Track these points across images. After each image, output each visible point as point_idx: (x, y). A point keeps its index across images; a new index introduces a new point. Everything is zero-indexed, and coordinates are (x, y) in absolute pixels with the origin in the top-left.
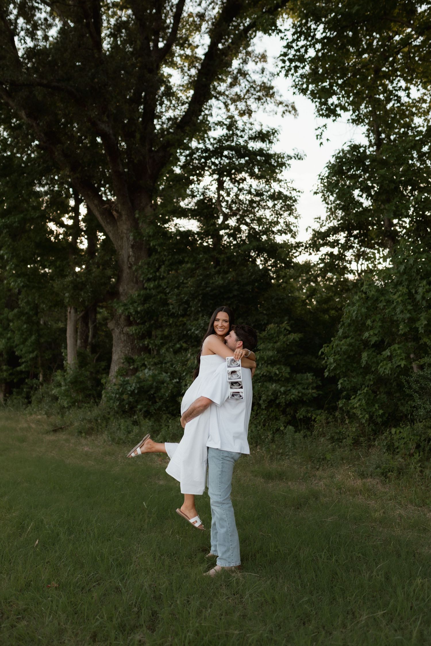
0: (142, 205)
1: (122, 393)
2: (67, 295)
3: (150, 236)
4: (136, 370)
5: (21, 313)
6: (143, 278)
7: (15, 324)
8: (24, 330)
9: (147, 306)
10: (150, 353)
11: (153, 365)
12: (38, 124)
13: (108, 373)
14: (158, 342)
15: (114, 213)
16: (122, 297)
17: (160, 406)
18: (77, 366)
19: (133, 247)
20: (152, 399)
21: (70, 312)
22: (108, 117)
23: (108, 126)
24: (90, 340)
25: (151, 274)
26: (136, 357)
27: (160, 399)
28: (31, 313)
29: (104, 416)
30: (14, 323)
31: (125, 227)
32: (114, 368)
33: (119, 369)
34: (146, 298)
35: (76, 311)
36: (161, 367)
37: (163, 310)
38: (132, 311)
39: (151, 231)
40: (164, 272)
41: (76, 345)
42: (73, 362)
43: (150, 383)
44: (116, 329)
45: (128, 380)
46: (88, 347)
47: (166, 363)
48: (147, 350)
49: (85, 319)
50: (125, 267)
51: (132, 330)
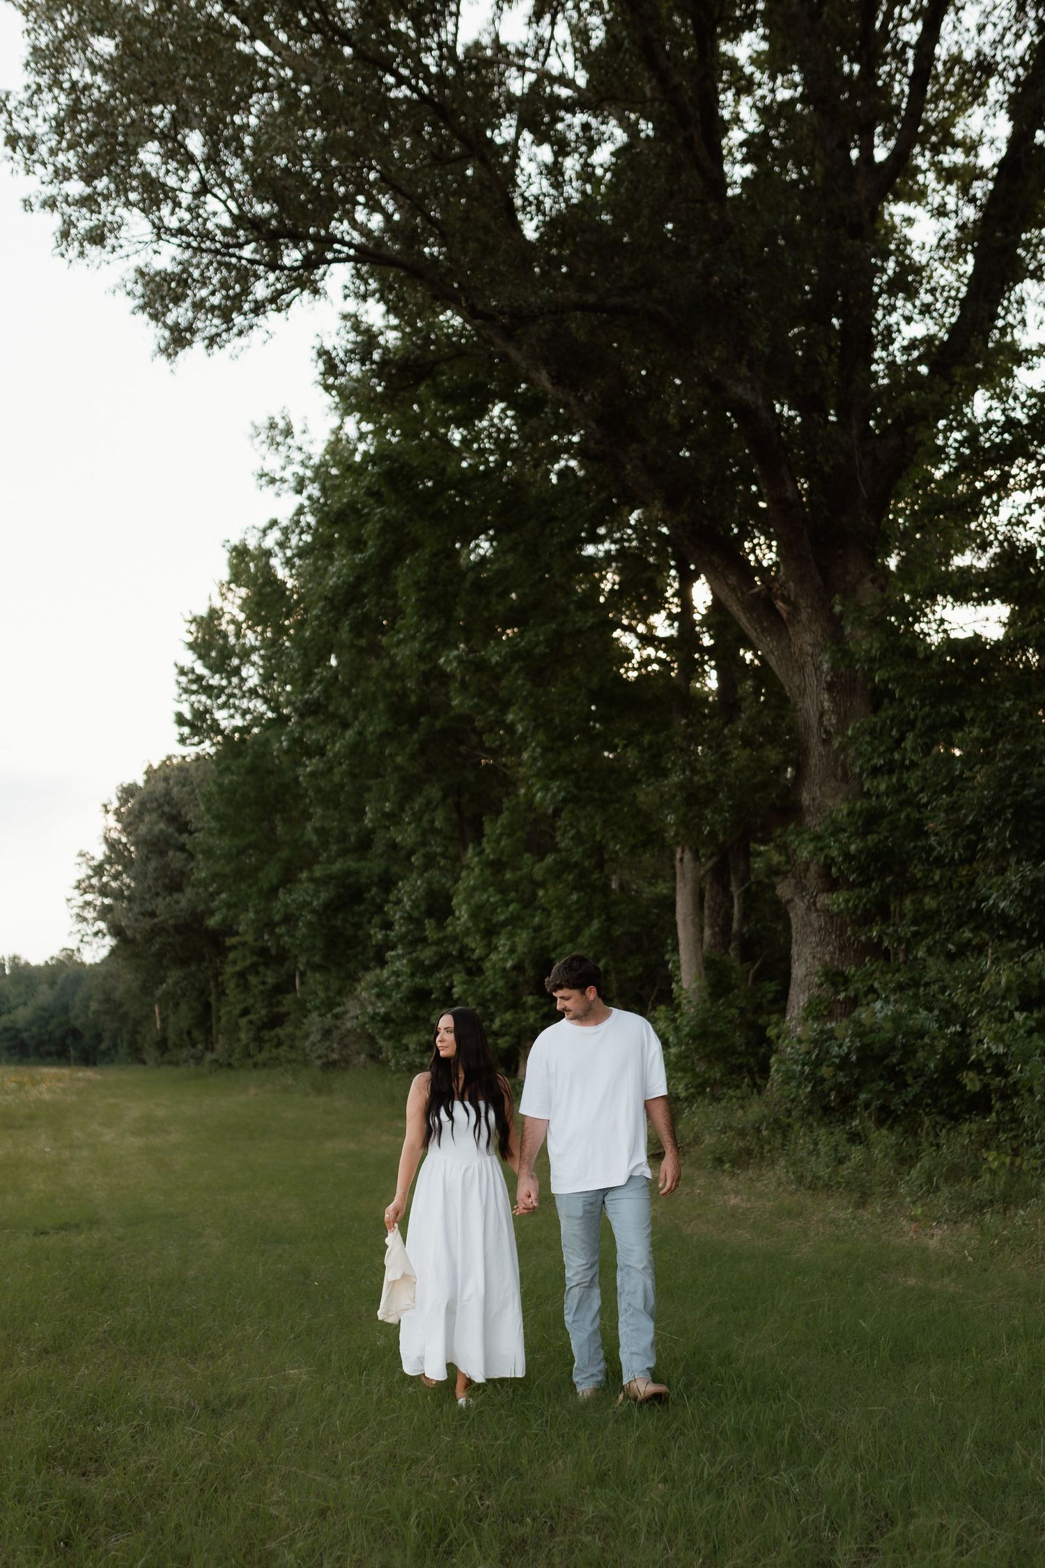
0: (848, 578)
1: (818, 1064)
2: (671, 818)
3: (872, 660)
4: (853, 1003)
5: (564, 866)
6: (861, 767)
7: (550, 892)
8: (574, 907)
9: (872, 839)
10: (887, 959)
11: (894, 991)
12: (580, 399)
13: (783, 1011)
14: (907, 930)
15: (780, 604)
16: (808, 819)
17: (915, 1096)
18: (705, 995)
19: (830, 687)
20: (896, 1077)
21: (681, 859)
23: (753, 388)
24: (735, 926)
25: (880, 755)
26: (851, 970)
27: (915, 1078)
28: (586, 864)
29: (776, 1121)
30: (547, 890)
31: (808, 638)
32: (798, 999)
33: (810, 1002)
34: (872, 819)
35: (696, 857)
36: (916, 995)
37: (915, 848)
38: (835, 853)
39: (876, 645)
40: (914, 750)
41: (701, 940)
42: (694, 986)
43: (889, 1035)
44: (797, 900)
45: (832, 1030)
46: (733, 945)
47: (927, 985)
48: (876, 950)
49: (720, 875)
50: (814, 741)
51: (837, 901)
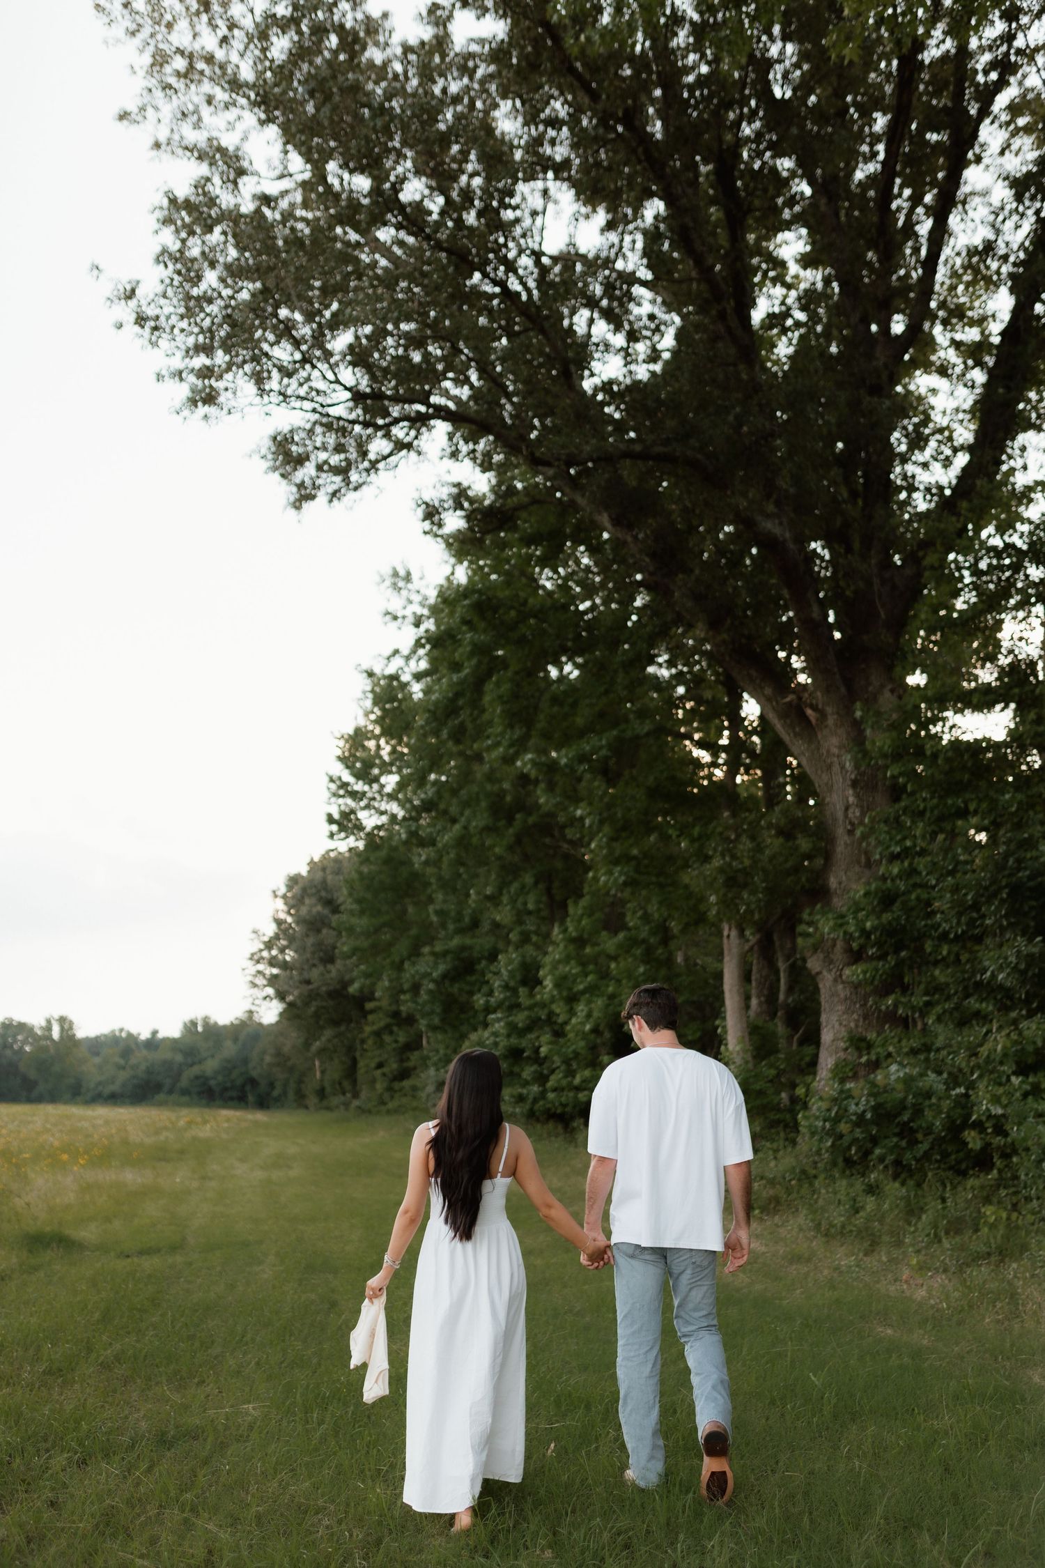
0: (870, 689)
1: (837, 1120)
2: (713, 899)
3: (885, 756)
4: (875, 1065)
5: (634, 942)
6: (881, 854)
7: (622, 964)
8: (641, 979)
9: (887, 917)
10: (907, 1027)
11: (907, 1054)
12: (635, 538)
13: (815, 1074)
14: (919, 1000)
15: (809, 712)
16: (835, 900)
17: (926, 1152)
18: (749, 1057)
19: (854, 784)
20: (907, 1132)
21: (728, 936)
22: (778, 504)
23: (781, 524)
24: (782, 997)
25: (897, 843)
26: (872, 1036)
27: (925, 1135)
28: (652, 940)
29: (803, 1172)
30: (618, 963)
31: (835, 741)
32: (827, 1061)
33: (837, 1065)
34: (887, 900)
35: (741, 933)
36: (927, 1060)
37: (926, 926)
38: (852, 929)
39: (888, 742)
40: (923, 837)
41: (748, 1007)
42: (738, 1048)
43: (901, 1095)
44: (825, 973)
45: (849, 1090)
46: (779, 1014)
47: (938, 1050)
48: (891, 1017)
49: (766, 949)
50: (840, 831)
51: (855, 972)
